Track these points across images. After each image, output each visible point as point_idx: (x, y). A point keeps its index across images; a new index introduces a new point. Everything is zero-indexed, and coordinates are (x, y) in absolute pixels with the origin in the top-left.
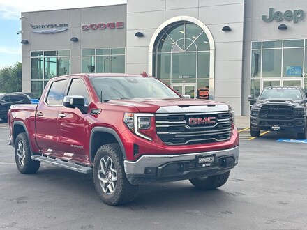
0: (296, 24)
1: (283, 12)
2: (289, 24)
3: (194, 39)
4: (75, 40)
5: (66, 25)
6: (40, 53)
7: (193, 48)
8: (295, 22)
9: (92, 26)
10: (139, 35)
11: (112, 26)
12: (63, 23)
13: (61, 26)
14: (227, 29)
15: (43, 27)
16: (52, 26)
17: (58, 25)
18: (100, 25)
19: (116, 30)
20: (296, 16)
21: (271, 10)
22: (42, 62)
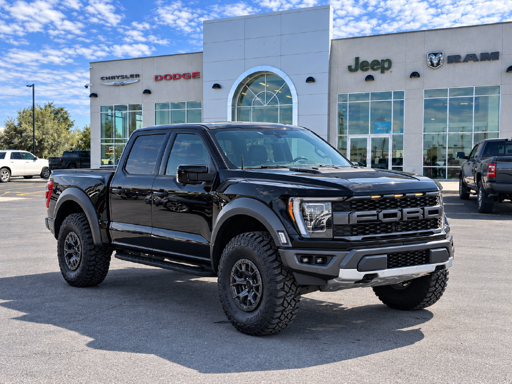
0: (383, 74)
1: (370, 61)
2: (376, 74)
3: (275, 92)
4: (147, 92)
5: (137, 76)
6: (111, 108)
7: (274, 101)
8: (382, 72)
9: (166, 76)
10: (217, 86)
11: (187, 76)
12: (134, 73)
13: (132, 76)
14: (310, 80)
15: (113, 78)
16: (123, 77)
17: (129, 76)
18: (175, 76)
19: (192, 81)
20: (383, 65)
21: (357, 59)
22: (114, 118)
